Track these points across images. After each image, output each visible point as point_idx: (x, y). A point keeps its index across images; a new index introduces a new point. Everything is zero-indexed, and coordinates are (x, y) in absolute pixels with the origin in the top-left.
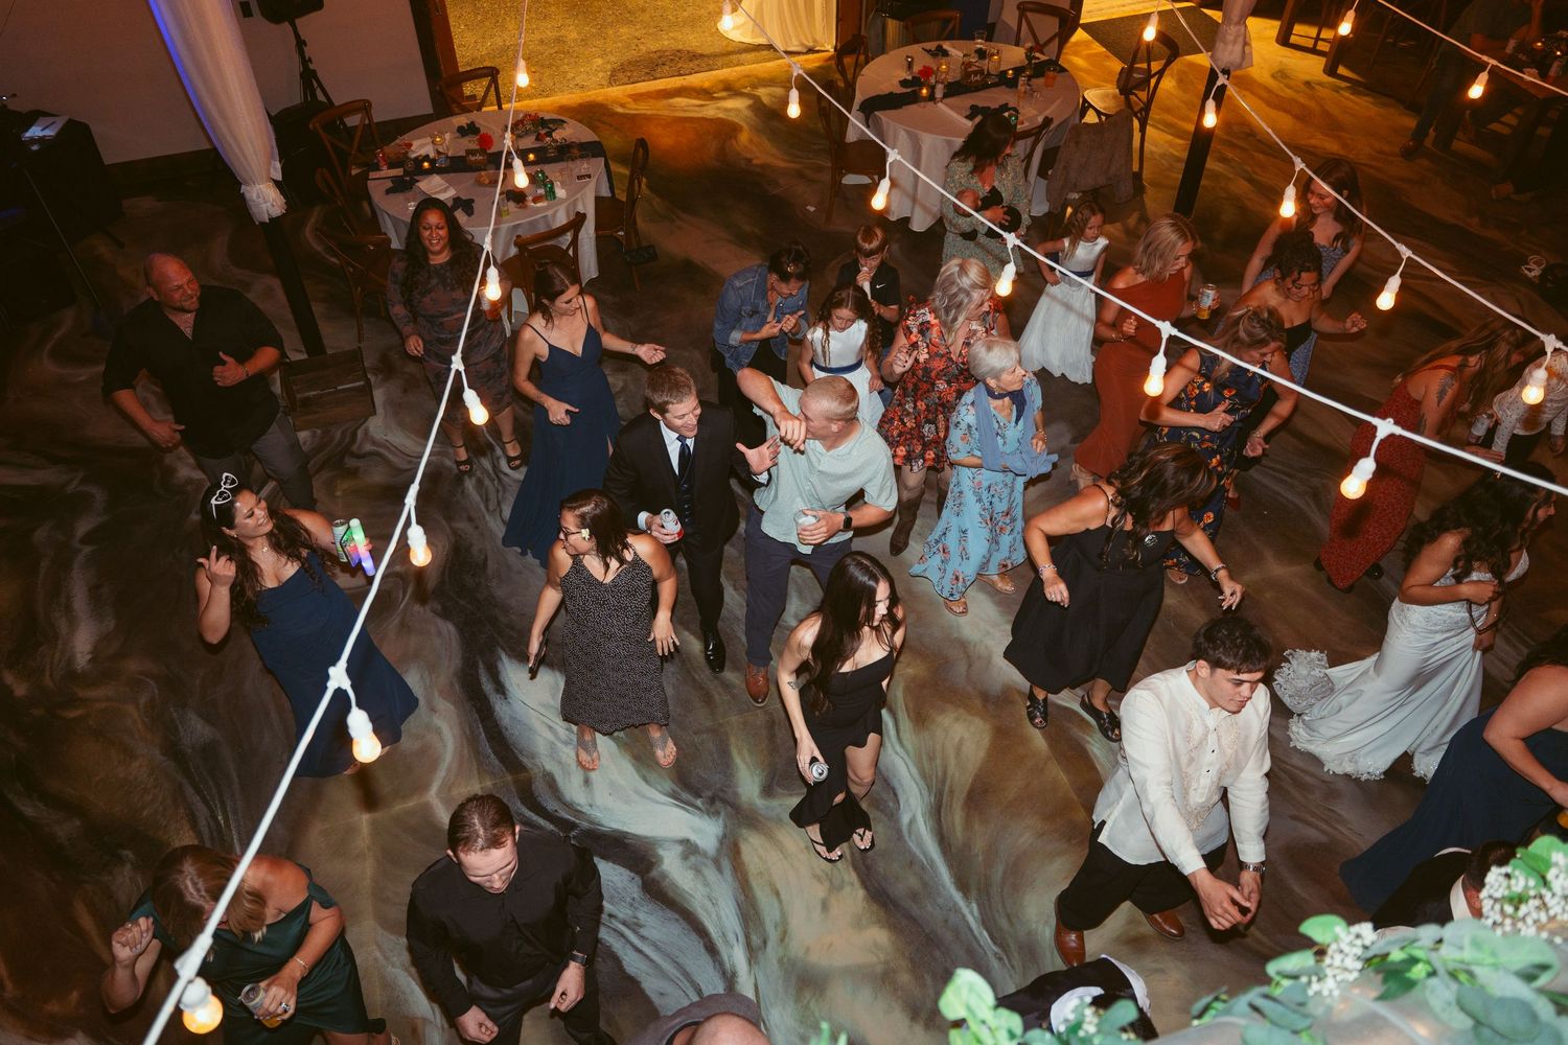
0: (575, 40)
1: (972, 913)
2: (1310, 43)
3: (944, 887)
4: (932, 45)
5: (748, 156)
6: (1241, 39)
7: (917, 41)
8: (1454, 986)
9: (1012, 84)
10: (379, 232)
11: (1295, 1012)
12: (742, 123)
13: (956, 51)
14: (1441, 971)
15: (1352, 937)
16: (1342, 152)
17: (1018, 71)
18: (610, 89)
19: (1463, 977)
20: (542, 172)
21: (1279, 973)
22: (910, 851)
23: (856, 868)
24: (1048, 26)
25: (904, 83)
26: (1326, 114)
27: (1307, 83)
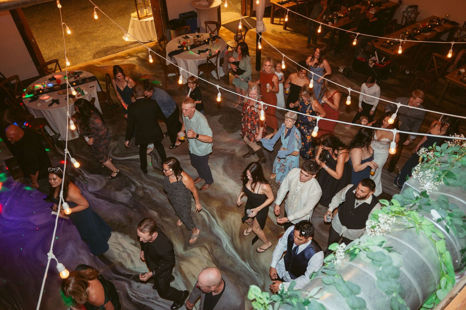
0: (80, 48)
1: (248, 266)
2: (278, 23)
3: (238, 261)
4: (184, 36)
5: (140, 73)
6: (262, 24)
7: (180, 35)
8: (366, 252)
9: (208, 43)
10: (30, 114)
11: (332, 270)
12: (136, 64)
13: (191, 37)
14: (362, 250)
15: (341, 247)
16: (292, 48)
17: (209, 39)
18: (94, 60)
19: (367, 250)
20: (79, 88)
21: (326, 262)
22: (228, 254)
23: (214, 263)
24: (214, 27)
25: (179, 47)
26: (286, 39)
27: (280, 33)
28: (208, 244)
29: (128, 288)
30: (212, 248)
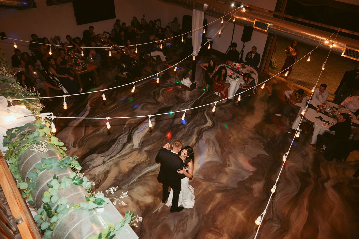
1: (135, 180)
23: (137, 165)
28: (149, 160)
29: (125, 134)
30: (146, 162)
